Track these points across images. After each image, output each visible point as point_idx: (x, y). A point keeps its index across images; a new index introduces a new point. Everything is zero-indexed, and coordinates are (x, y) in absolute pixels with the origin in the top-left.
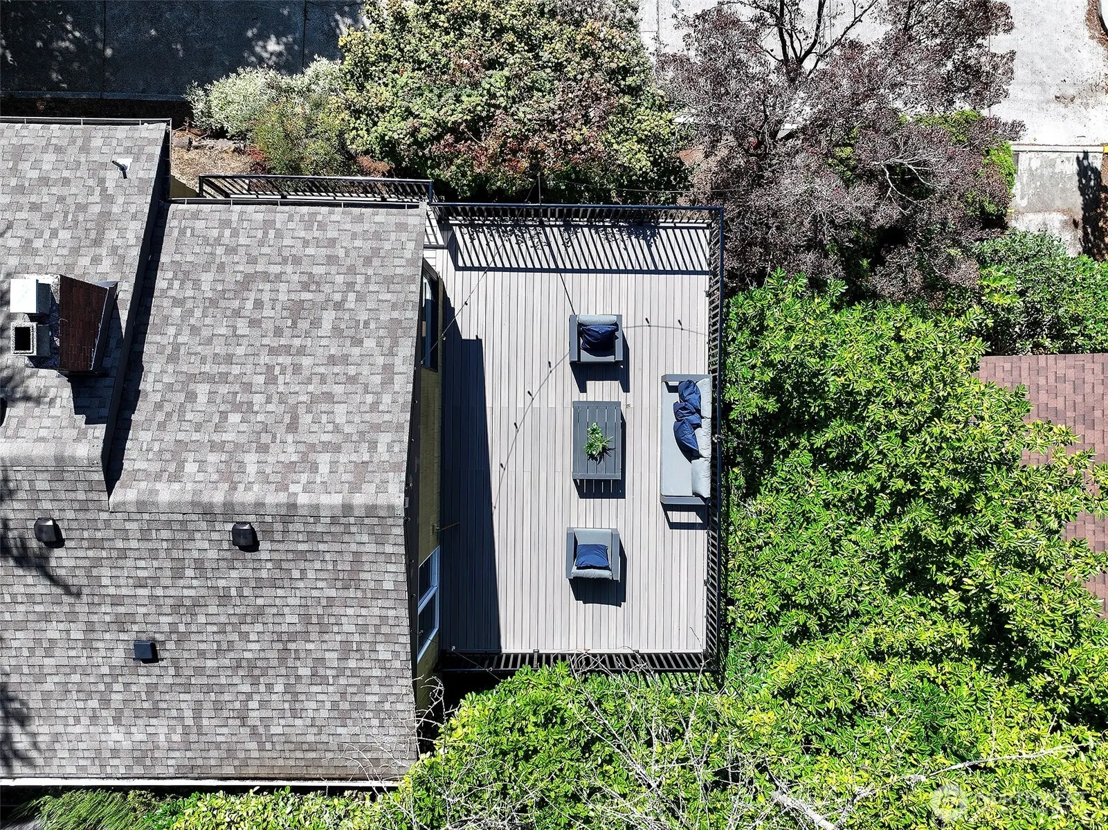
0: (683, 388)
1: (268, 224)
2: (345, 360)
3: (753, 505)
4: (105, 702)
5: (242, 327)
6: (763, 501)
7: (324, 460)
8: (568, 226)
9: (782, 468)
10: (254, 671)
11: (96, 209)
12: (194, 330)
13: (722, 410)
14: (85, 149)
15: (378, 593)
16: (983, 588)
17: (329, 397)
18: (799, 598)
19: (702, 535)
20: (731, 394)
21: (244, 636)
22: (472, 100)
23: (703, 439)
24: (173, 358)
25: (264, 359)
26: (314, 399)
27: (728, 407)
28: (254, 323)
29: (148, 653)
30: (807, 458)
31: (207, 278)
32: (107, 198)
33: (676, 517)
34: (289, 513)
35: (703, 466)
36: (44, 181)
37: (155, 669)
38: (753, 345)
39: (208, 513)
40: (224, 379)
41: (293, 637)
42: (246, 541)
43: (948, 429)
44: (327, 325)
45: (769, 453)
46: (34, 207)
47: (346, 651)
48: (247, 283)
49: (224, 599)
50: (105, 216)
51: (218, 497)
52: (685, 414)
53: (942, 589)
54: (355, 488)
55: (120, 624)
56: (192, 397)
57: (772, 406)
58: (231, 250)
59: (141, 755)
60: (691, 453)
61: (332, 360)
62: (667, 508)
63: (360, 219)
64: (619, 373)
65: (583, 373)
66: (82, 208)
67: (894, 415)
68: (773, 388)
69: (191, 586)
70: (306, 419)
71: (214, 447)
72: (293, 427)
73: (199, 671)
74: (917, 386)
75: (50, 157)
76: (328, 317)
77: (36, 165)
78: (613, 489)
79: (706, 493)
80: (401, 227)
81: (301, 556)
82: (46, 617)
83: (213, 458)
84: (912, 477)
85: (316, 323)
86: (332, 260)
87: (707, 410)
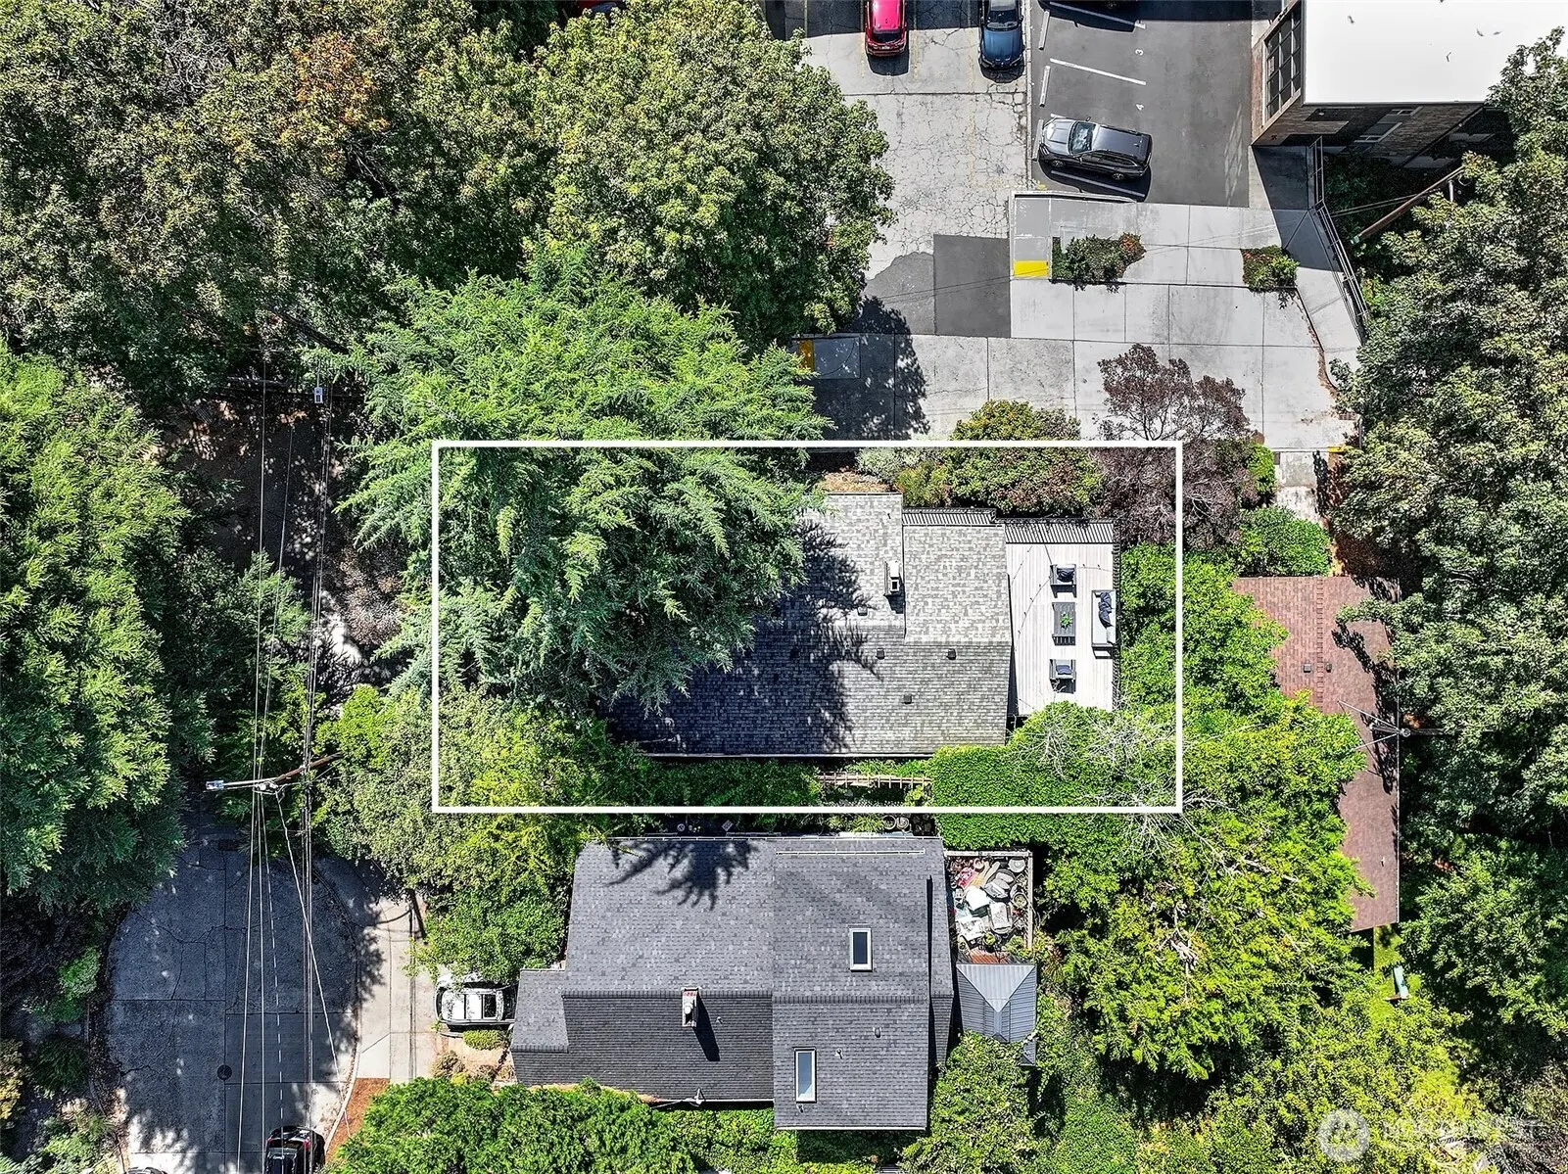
0: (1103, 596)
1: (943, 535)
2: (981, 588)
3: (1132, 650)
4: (888, 721)
5: (940, 576)
6: (1137, 648)
7: (980, 626)
8: (1048, 523)
9: (1145, 633)
10: (946, 707)
11: (881, 532)
12: (923, 578)
13: (1120, 604)
14: (872, 507)
15: (998, 675)
16: (1230, 677)
17: (978, 603)
18: (1154, 689)
19: (1110, 661)
20: (1124, 598)
21: (945, 693)
22: (1012, 474)
23: (1112, 618)
24: (916, 589)
25: (951, 589)
26: (973, 604)
27: (1122, 604)
28: (945, 575)
29: (908, 701)
30: (1158, 626)
31: (924, 557)
32: (884, 527)
33: (1099, 653)
34: (969, 645)
35: (1112, 630)
36: (859, 520)
37: (909, 706)
38: (1133, 577)
39: (939, 645)
40: (936, 596)
41: (963, 693)
42: (952, 656)
43: (1215, 612)
44: (973, 576)
45: (1141, 625)
46: (858, 531)
47: (982, 699)
48: (939, 558)
49: (940, 678)
50: (885, 534)
51: (944, 640)
52: (1104, 607)
53: (1216, 681)
54: (993, 636)
55: (899, 689)
56: (926, 603)
57: (1142, 603)
58: (931, 546)
59: (898, 742)
60: (1106, 624)
61: (976, 589)
62: (1095, 649)
63: (979, 532)
64: (1072, 589)
65: (1056, 589)
66: (876, 531)
67: (1196, 607)
68: (1143, 595)
69: (929, 673)
70: (970, 611)
71: (939, 622)
72: (966, 614)
73: (926, 707)
74: (1205, 595)
75: (859, 510)
76: (973, 572)
77: (855, 514)
78: (1069, 641)
79: (1114, 641)
80: (996, 535)
81: (971, 661)
82: (872, 686)
83: (939, 626)
84: (1201, 632)
85: (969, 574)
86: (970, 549)
87: (1114, 605)
